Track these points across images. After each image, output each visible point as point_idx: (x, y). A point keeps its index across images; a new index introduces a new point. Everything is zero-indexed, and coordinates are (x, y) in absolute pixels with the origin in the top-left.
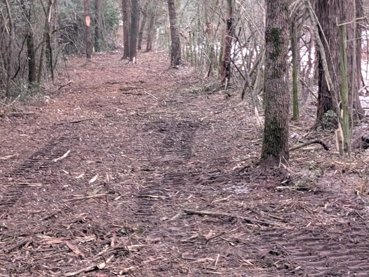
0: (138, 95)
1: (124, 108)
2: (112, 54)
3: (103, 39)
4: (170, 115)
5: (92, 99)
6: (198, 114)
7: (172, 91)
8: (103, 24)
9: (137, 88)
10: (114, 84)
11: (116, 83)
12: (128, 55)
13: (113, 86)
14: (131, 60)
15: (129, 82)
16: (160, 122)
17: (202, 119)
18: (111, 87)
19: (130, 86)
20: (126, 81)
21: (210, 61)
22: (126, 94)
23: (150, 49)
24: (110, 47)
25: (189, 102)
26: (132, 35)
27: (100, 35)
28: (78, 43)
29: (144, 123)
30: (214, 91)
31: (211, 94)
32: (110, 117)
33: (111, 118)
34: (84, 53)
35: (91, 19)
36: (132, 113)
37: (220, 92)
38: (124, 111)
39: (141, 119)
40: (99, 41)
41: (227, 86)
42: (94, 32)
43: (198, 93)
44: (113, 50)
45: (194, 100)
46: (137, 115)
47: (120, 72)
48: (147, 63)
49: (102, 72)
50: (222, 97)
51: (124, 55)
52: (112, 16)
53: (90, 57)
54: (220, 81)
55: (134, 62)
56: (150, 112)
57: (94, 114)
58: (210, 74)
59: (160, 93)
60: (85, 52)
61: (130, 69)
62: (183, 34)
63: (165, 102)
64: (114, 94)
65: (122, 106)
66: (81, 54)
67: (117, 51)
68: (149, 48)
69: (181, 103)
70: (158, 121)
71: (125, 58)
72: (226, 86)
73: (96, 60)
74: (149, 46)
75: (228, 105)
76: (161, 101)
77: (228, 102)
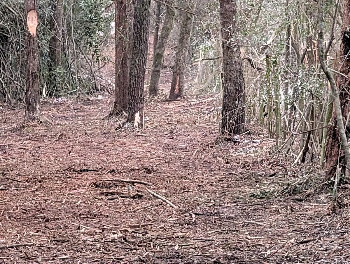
0: (134, 197)
1: (98, 225)
2: (88, 102)
3: (68, 67)
4: (199, 243)
5: (27, 203)
6: (261, 243)
7: (214, 192)
8: (69, 31)
9: (133, 183)
10: (83, 173)
11: (88, 171)
12: (124, 107)
13: (80, 176)
14: (131, 119)
15: (120, 168)
16: (173, 257)
17: (269, 252)
18: (75, 178)
19: (118, 177)
20: (113, 167)
21: (308, 127)
22: (107, 194)
23: (179, 95)
24: (84, 86)
25: (248, 217)
26: (133, 60)
27: (60, 57)
28: (8, 74)
29: (137, 258)
30: (309, 195)
31: (301, 200)
32: (64, 242)
33: (65, 244)
34: (20, 100)
35: (40, 17)
36: (113, 236)
37: (323, 197)
38: (98, 231)
39: (131, 250)
40: (59, 70)
41: (339, 184)
42: (46, 50)
43: (273, 198)
44: (90, 93)
45: (261, 212)
46: (125, 239)
47: (102, 146)
48: (169, 128)
49: (59, 145)
50: (325, 209)
51: (115, 106)
52: (91, 12)
53: (34, 110)
54: (323, 172)
55: (136, 124)
56: (155, 234)
57: (28, 235)
58: (308, 155)
59: (186, 195)
60: (23, 96)
61: (125, 140)
62: (254, 61)
63: (194, 216)
64: (80, 194)
65: (95, 220)
66: (14, 101)
67: (100, 97)
68: (176, 91)
69: (231, 218)
70: (170, 254)
71: (117, 114)
72: (336, 183)
73: (49, 116)
74: (177, 87)
75: (332, 226)
76: (185, 212)
77: (335, 220)
